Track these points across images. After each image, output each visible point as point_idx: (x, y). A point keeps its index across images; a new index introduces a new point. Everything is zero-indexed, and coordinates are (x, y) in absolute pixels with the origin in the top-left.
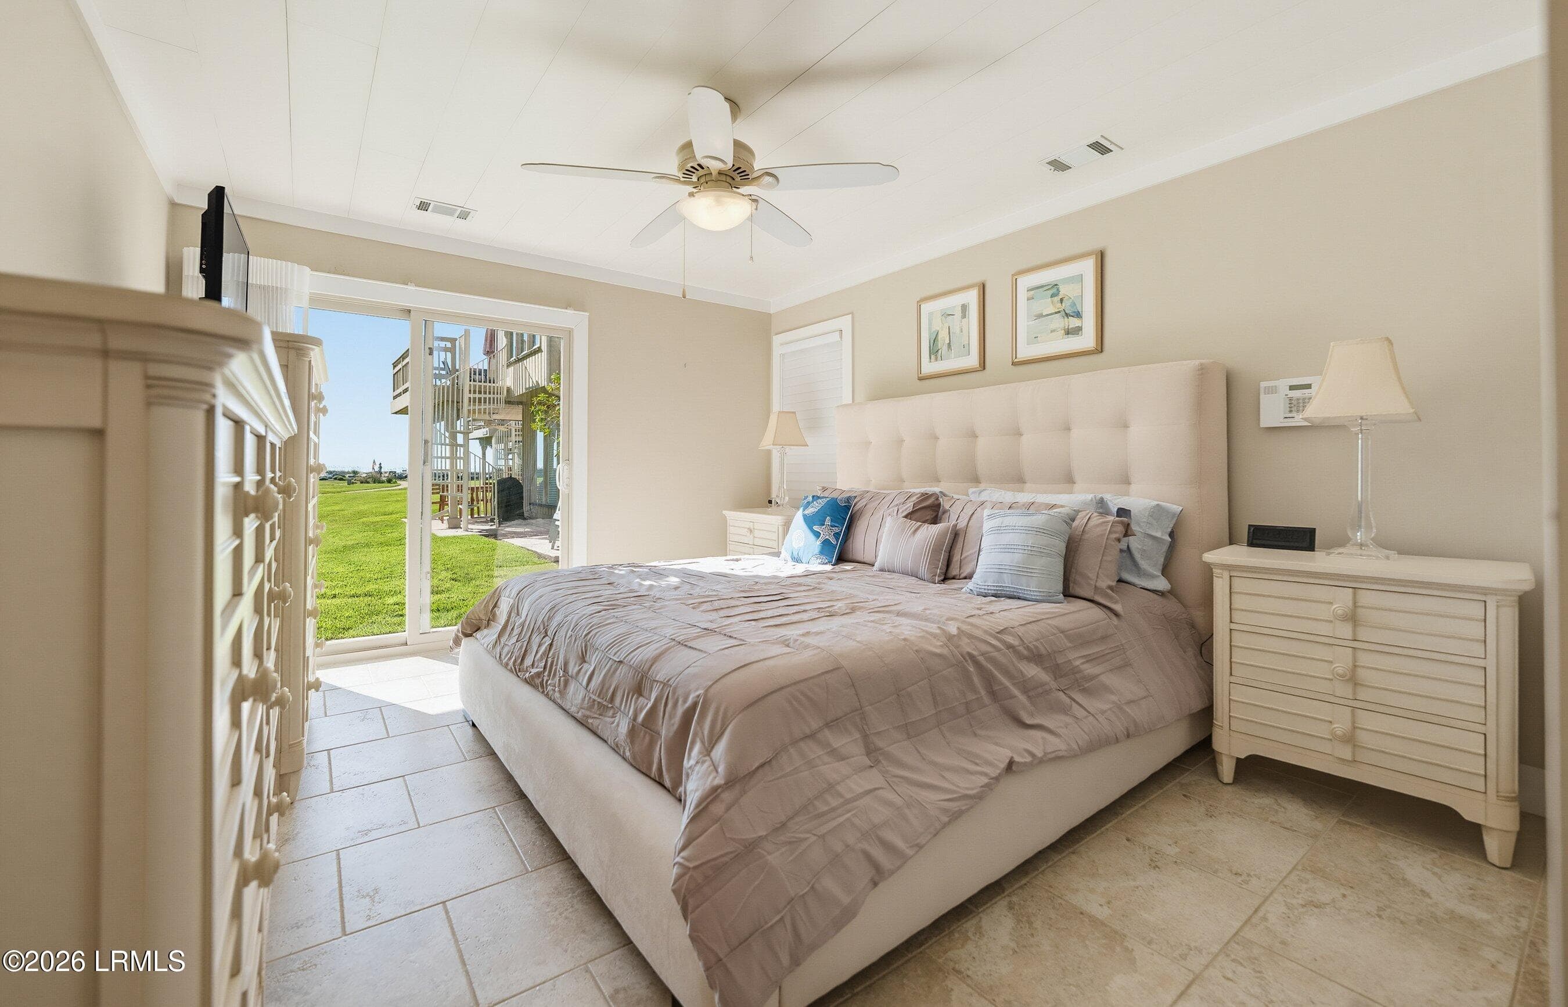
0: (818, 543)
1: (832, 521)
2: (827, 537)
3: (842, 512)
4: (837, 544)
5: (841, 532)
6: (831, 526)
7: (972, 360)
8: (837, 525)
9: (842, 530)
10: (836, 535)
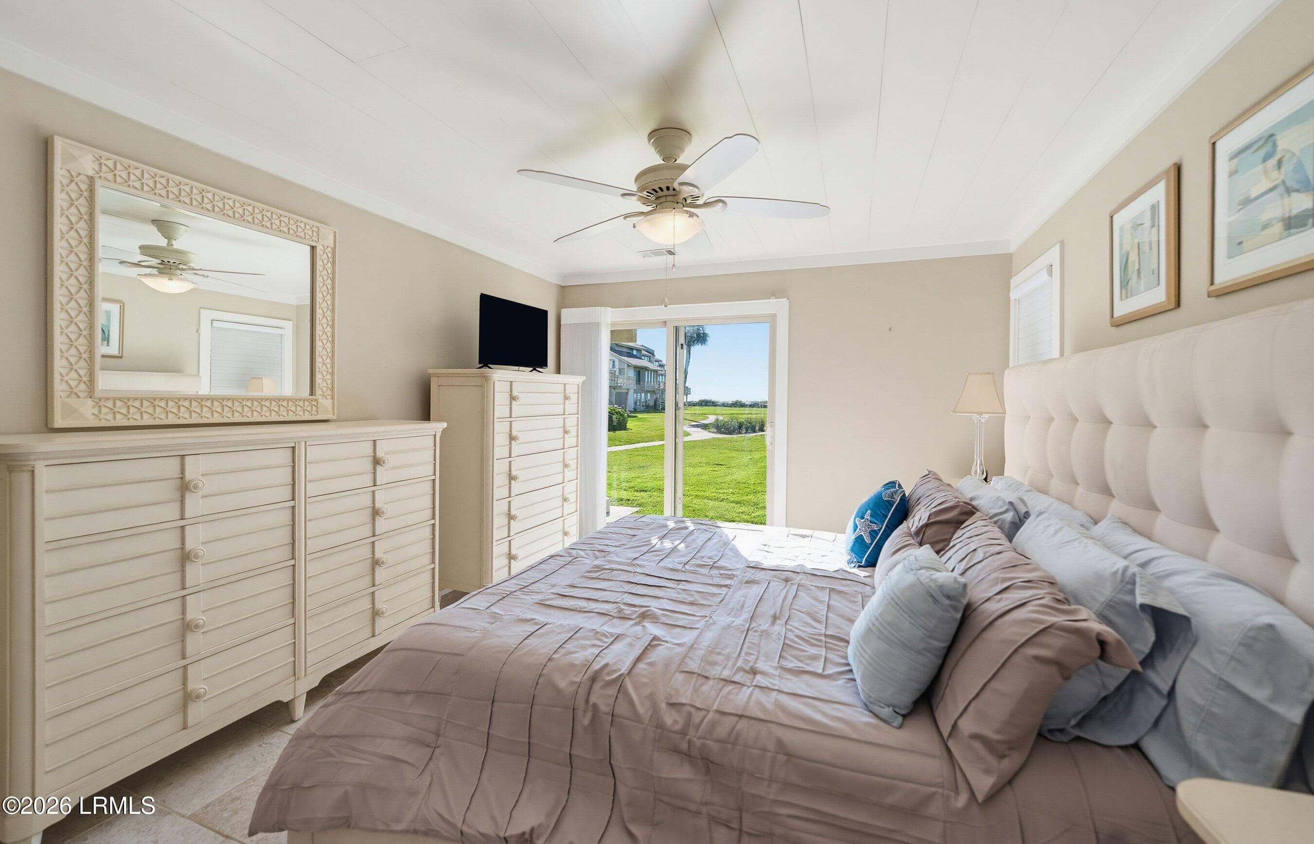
0: (853, 537)
1: (871, 516)
2: (862, 533)
3: (882, 507)
4: (871, 544)
5: (880, 530)
6: (871, 522)
7: (1158, 295)
8: (877, 522)
9: (881, 528)
10: (873, 534)
